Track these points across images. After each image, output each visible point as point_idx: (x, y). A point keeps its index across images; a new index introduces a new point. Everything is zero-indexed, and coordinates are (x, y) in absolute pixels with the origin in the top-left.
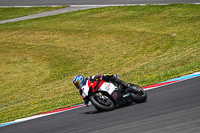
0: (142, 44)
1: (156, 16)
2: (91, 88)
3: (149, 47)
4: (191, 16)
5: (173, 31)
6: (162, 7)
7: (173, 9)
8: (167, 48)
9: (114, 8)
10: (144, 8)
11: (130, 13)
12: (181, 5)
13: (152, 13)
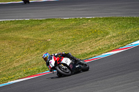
0: (27, 46)
1: (36, 27)
2: (56, 61)
3: (32, 49)
4: (60, 27)
5: (49, 37)
6: (41, 21)
7: (48, 22)
8: (44, 49)
9: (7, 22)
10: (28, 22)
11: (19, 25)
12: (54, 20)
13: (34, 25)
